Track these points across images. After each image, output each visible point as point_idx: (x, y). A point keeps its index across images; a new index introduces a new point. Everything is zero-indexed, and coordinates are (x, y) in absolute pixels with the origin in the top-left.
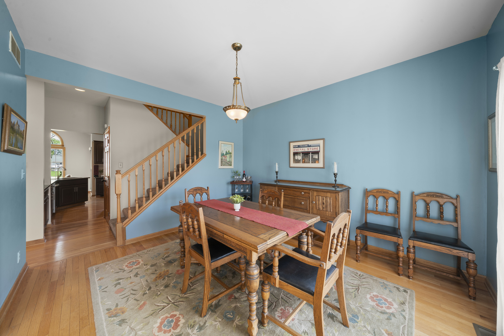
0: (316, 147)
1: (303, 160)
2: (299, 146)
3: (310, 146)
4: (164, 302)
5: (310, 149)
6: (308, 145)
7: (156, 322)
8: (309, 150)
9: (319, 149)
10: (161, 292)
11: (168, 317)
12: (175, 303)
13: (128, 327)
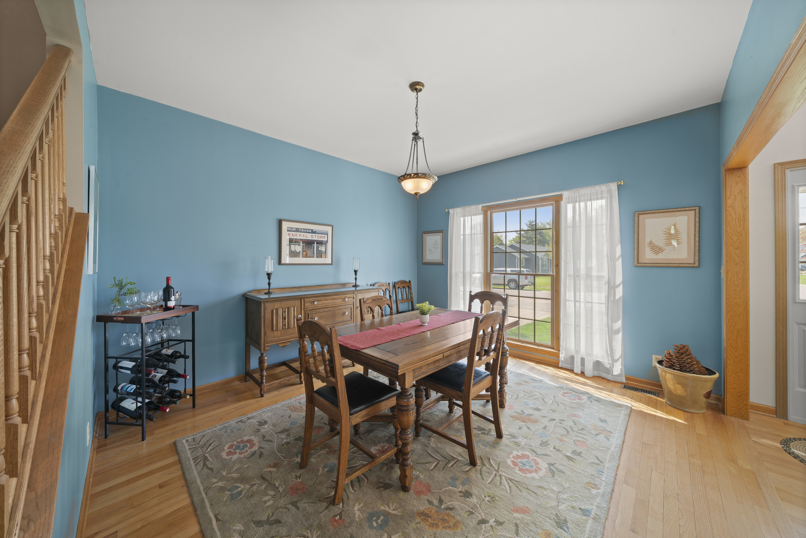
0: (323, 235)
1: (305, 253)
2: (297, 230)
3: (315, 233)
4: (501, 483)
5: (314, 237)
6: (312, 230)
7: (533, 479)
8: (314, 239)
9: (326, 238)
10: (483, 496)
11: (519, 467)
12: (495, 469)
13: (560, 508)
